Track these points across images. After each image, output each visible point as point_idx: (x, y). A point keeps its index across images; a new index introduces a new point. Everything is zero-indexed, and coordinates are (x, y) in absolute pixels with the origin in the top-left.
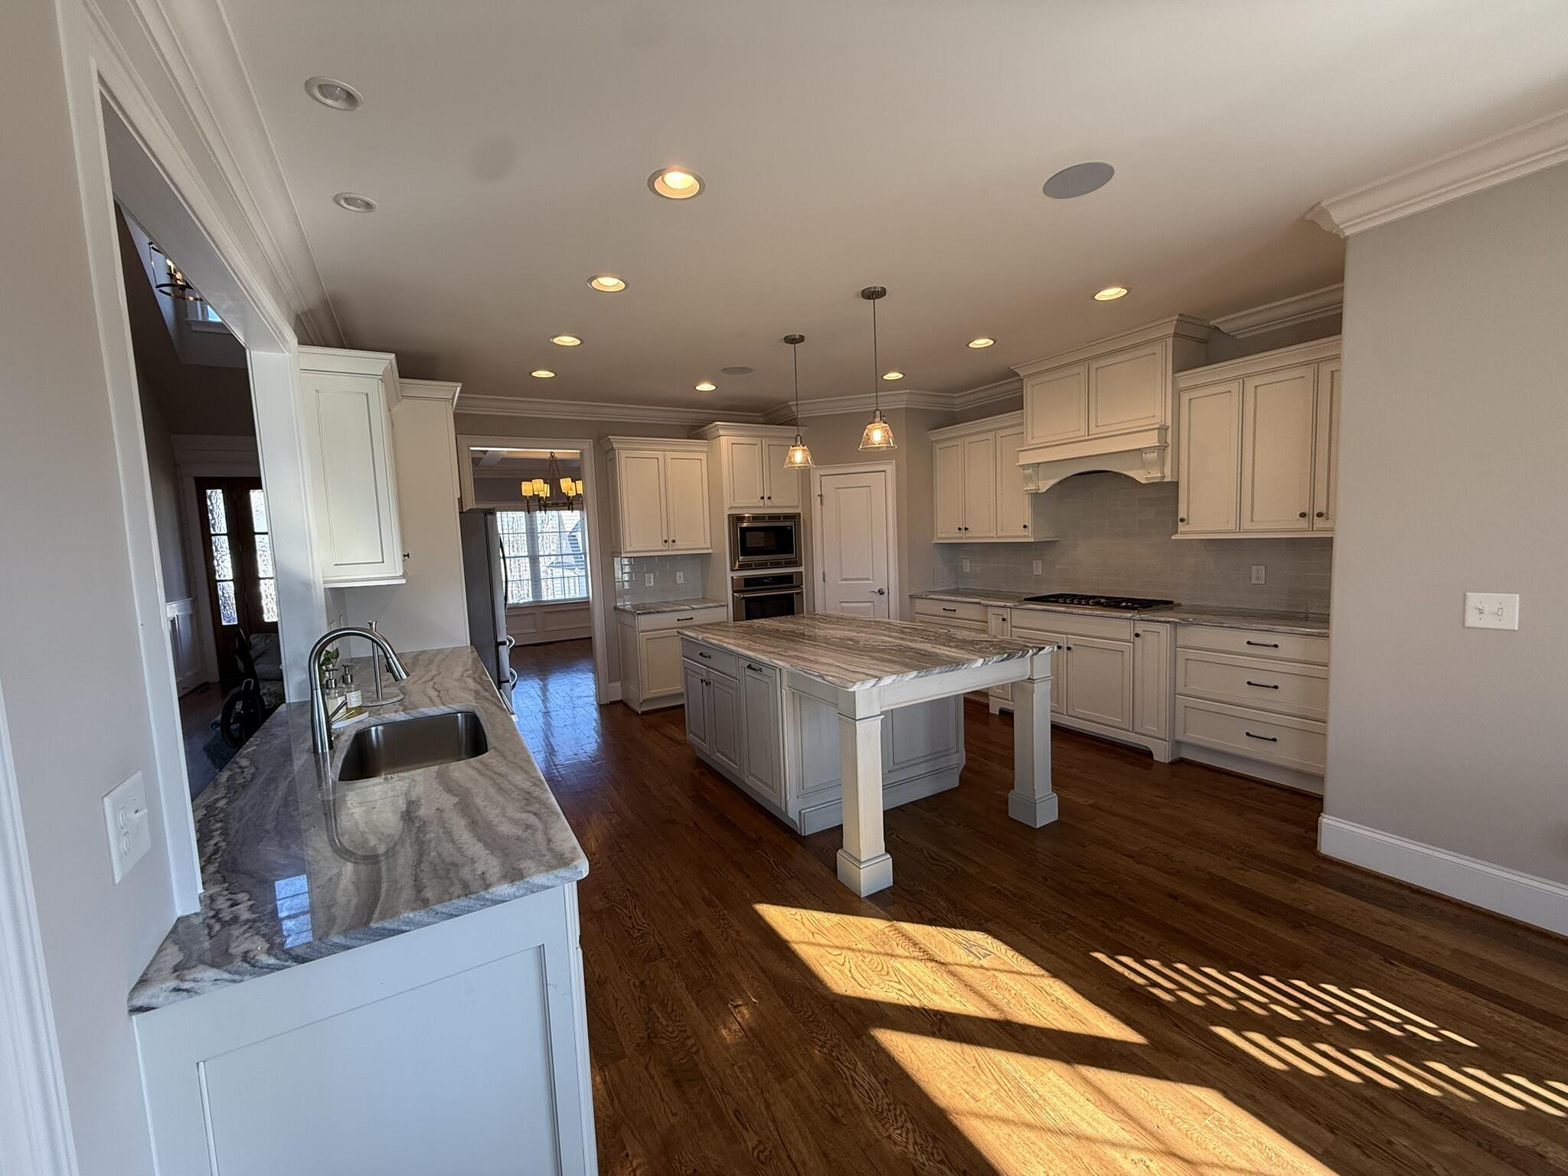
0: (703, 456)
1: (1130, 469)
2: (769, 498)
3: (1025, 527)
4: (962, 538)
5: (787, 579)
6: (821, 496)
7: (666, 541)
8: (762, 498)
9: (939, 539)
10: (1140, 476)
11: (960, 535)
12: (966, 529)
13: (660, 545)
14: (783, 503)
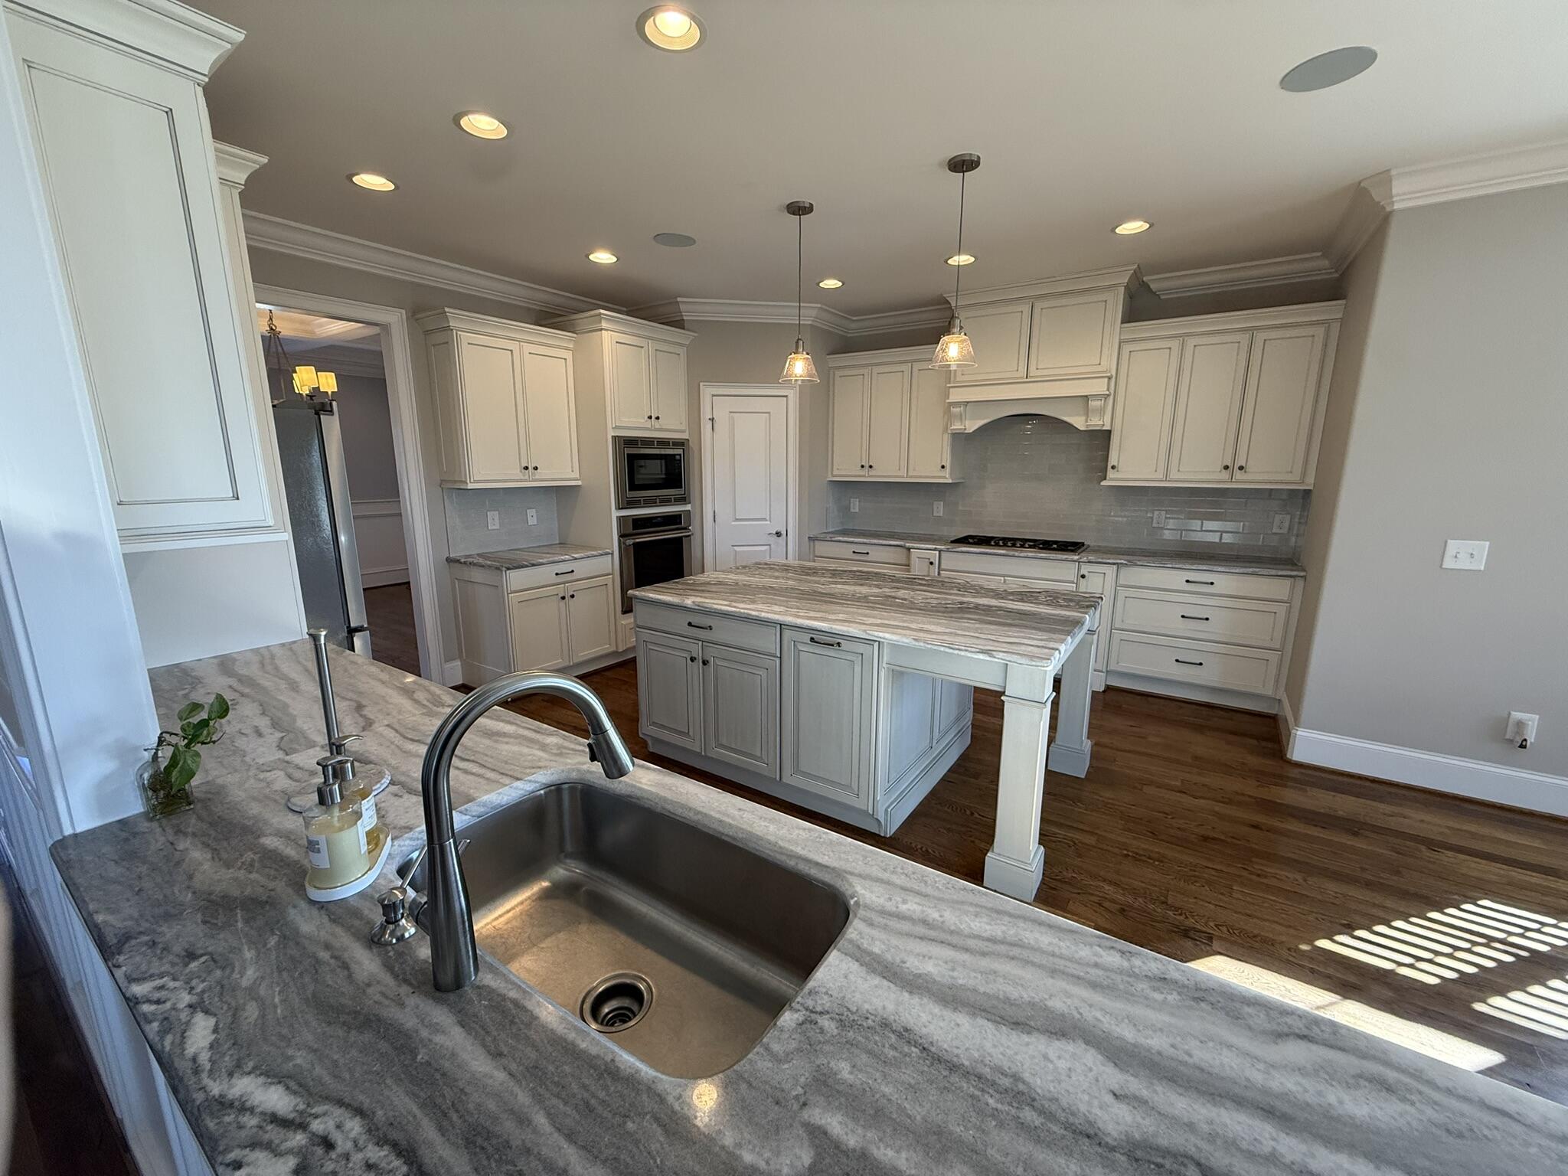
0: (568, 355)
1: (1070, 416)
2: (658, 418)
3: (943, 467)
4: (864, 476)
5: (674, 520)
6: (712, 420)
7: (526, 468)
8: (650, 417)
9: (833, 476)
10: (1079, 422)
11: (862, 473)
12: (871, 467)
13: (517, 473)
14: (671, 425)
